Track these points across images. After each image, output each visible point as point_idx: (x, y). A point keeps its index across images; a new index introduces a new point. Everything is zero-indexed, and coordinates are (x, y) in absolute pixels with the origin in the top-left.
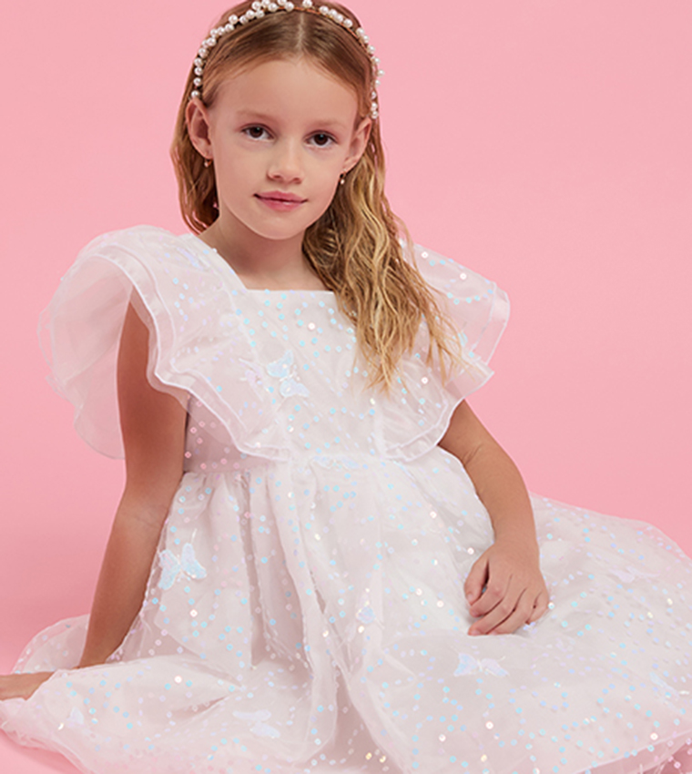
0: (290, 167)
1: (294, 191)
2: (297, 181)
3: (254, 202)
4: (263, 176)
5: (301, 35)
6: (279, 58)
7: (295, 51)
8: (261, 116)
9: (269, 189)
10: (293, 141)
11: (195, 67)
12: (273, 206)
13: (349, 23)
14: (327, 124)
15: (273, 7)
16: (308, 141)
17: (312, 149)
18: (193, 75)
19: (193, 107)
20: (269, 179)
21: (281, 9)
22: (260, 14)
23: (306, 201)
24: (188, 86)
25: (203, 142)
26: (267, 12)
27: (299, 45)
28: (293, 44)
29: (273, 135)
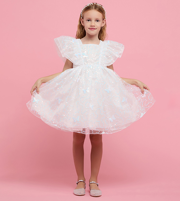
0: (93, 24)
1: (94, 27)
2: (94, 26)
3: (89, 29)
4: (90, 26)
5: (94, 7)
6: (91, 10)
7: (93, 9)
8: (89, 18)
9: (91, 27)
10: (93, 21)
11: (81, 14)
12: (91, 30)
13: (101, 6)
14: (98, 18)
15: (90, 4)
16: (96, 21)
17: (96, 22)
18: (81, 15)
19: (81, 19)
20: (91, 26)
21: (91, 4)
22: (89, 5)
23: (96, 29)
24: (80, 17)
25: (83, 24)
26: (90, 5)
27: (93, 8)
28: (92, 8)
29: (91, 21)
